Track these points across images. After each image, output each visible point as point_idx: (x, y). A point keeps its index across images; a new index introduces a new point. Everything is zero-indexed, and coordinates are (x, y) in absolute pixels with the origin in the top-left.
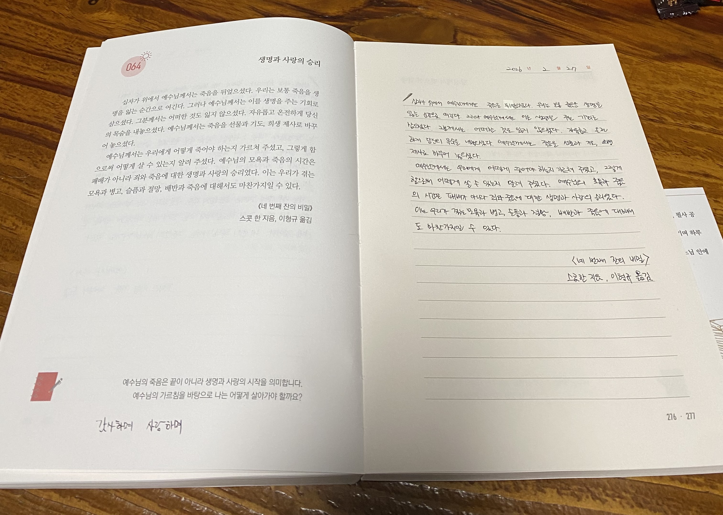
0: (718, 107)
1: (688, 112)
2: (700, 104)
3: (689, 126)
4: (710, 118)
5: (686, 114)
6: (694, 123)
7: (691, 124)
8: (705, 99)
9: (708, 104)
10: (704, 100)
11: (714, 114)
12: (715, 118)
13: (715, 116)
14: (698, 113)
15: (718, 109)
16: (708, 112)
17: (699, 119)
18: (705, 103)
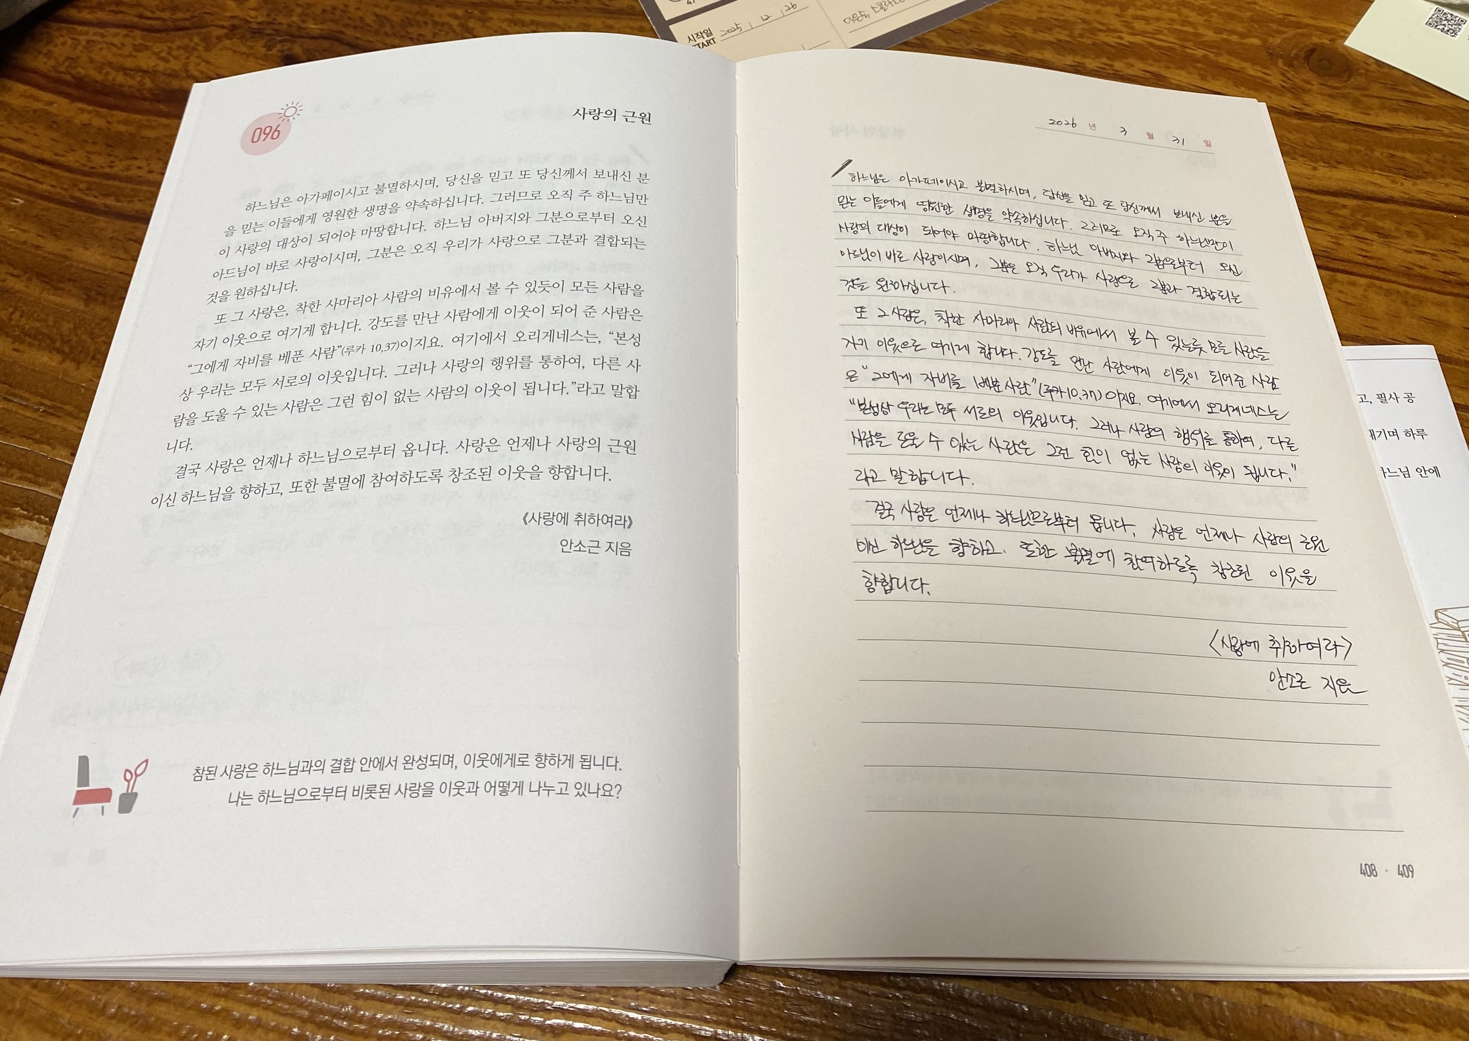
0: (1034, 18)
1: (976, 28)
2: (1002, 14)
3: (972, 50)
4: (1014, 36)
5: (971, 31)
6: (983, 46)
7: (976, 47)
8: (1013, 5)
9: (1017, 14)
10: (1012, 8)
12: (1024, 36)
13: (1026, 33)
14: (996, 29)
15: (1034, 21)
16: (1013, 27)
17: (993, 39)
18: (1012, 12)
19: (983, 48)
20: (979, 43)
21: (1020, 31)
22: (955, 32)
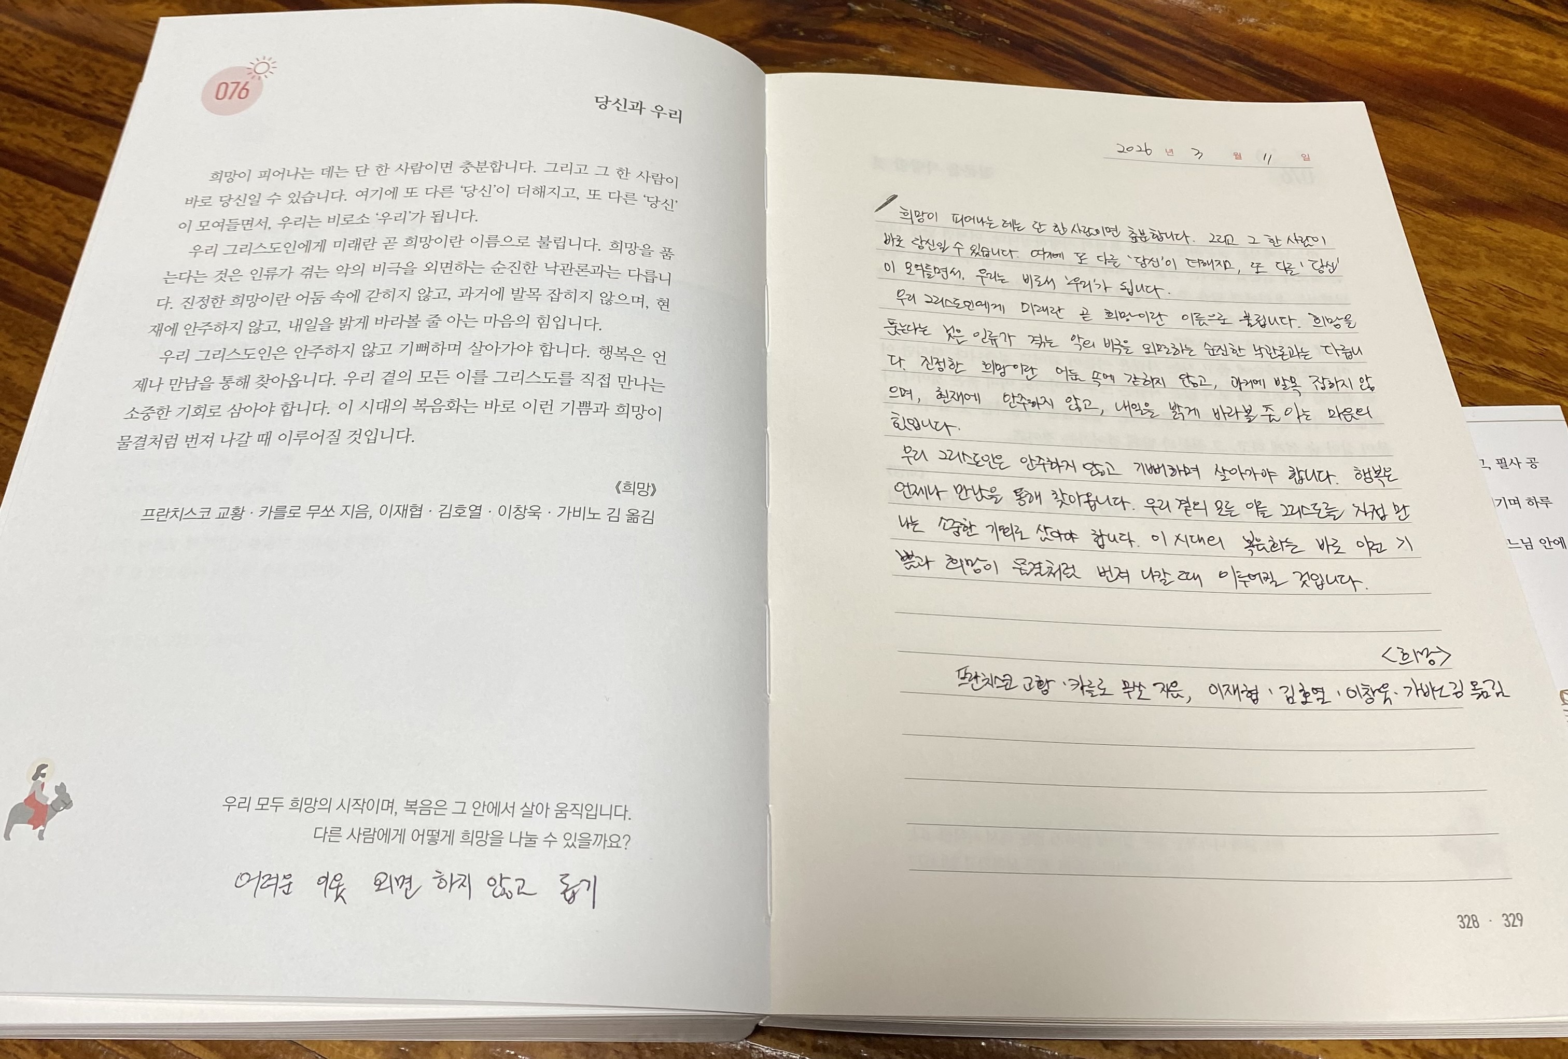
1: (1489, 335)
2: (1523, 320)
3: (1487, 368)
5: (1484, 339)
7: (1493, 363)
8: (1538, 309)
9: (1544, 322)
10: (1536, 313)
11: (1553, 345)
12: (1555, 355)
13: (1557, 351)
14: (1517, 341)
16: (1541, 340)
17: (1515, 355)
18: (1537, 319)
19: (1500, 366)
20: (1496, 358)
21: (1550, 348)
22: (1462, 338)
